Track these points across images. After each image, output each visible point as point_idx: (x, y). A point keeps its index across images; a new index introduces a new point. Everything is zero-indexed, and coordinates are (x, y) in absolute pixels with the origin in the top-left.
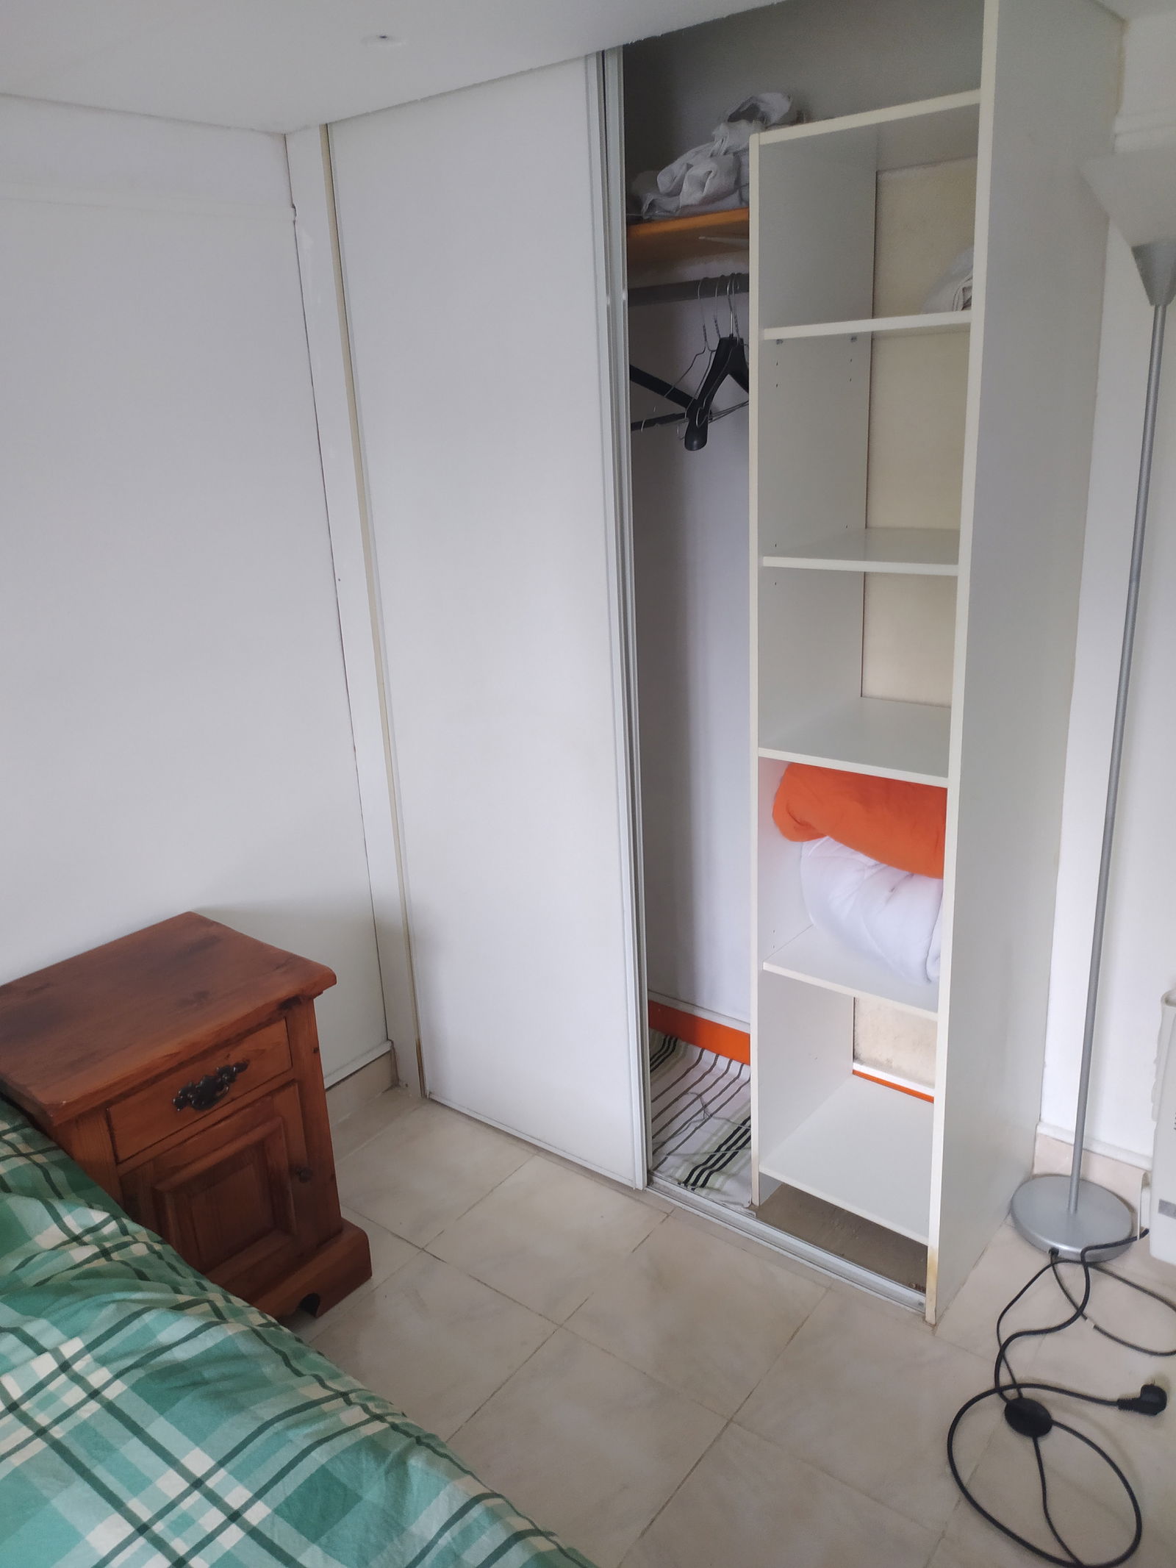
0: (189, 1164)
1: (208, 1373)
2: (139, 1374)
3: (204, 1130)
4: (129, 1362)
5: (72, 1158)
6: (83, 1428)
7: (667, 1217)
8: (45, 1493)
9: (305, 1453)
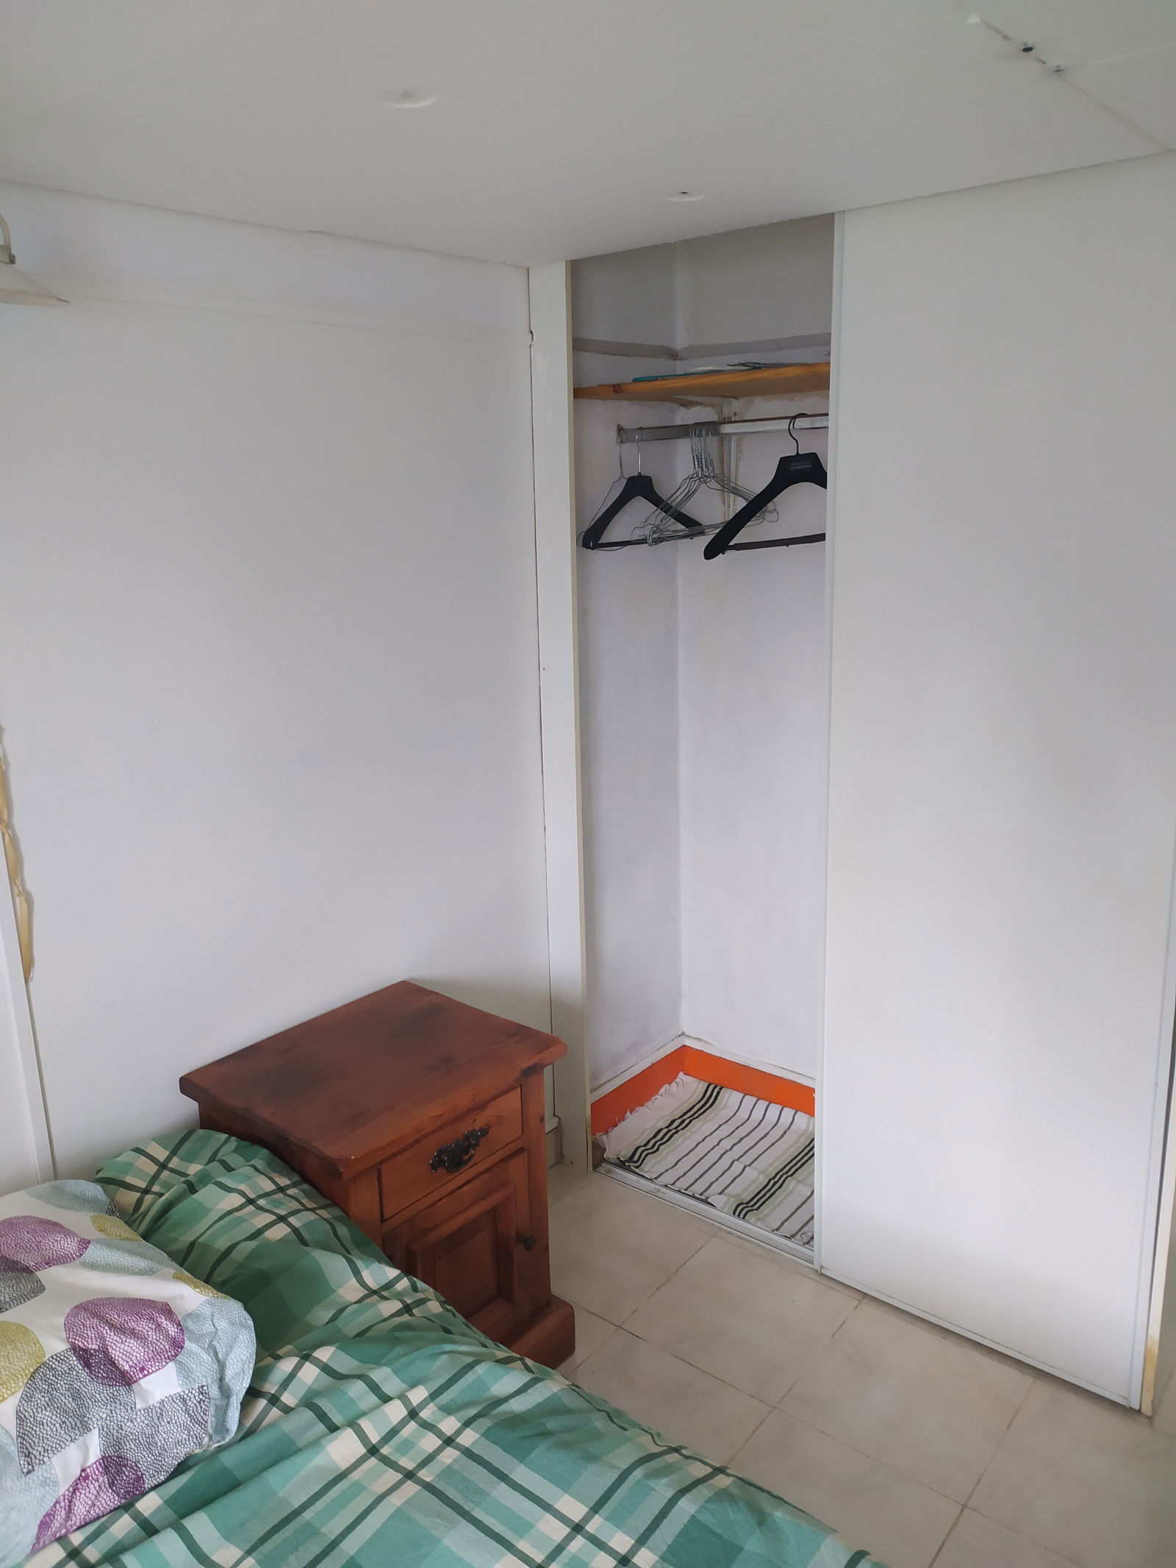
0: (437, 1226)
1: (551, 1424)
2: (485, 1423)
3: (450, 1193)
4: (472, 1412)
5: (349, 1216)
6: (448, 1472)
7: (860, 1303)
8: (435, 1533)
9: (672, 1503)
